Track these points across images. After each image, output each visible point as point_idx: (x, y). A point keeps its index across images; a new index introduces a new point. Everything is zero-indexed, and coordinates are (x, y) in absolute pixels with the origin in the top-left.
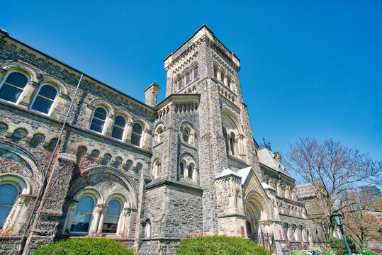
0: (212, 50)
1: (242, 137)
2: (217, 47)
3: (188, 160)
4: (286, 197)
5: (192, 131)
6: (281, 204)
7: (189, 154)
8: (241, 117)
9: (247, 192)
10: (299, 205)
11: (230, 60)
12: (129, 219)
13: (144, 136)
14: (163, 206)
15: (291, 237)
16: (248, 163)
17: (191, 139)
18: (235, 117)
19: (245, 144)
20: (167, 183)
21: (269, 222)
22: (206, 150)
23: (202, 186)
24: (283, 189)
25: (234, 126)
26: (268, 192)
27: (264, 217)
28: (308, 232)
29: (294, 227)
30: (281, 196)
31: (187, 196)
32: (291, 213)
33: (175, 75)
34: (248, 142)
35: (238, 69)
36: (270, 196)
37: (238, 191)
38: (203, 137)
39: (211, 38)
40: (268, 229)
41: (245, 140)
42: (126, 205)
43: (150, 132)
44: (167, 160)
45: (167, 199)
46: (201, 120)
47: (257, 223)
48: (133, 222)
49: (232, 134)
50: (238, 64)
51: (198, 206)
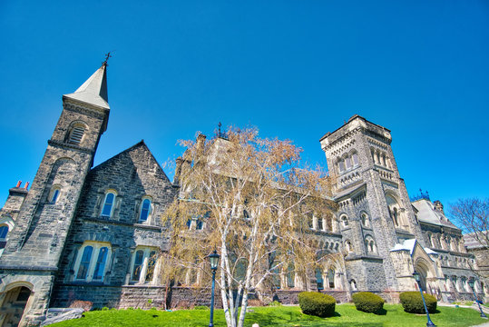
0: (367, 136)
1: (403, 210)
2: (371, 132)
3: (369, 239)
4: (452, 249)
5: (367, 217)
6: (447, 258)
7: (369, 235)
8: (399, 192)
9: (415, 259)
10: (469, 256)
11: (382, 138)
12: (340, 279)
13: (334, 223)
14: (363, 272)
15: (460, 288)
16: (411, 232)
17: (367, 222)
18: (395, 194)
19: (406, 216)
20: (362, 258)
21: (435, 279)
22: (380, 231)
23: (381, 256)
24: (448, 242)
25: (395, 202)
26: (431, 256)
27: (430, 275)
28: (482, 284)
29: (464, 279)
30: (446, 250)
31: (374, 265)
32: (459, 265)
33: (334, 157)
34: (409, 214)
35: (389, 142)
36: (433, 259)
37: (409, 260)
38: (376, 220)
39: (364, 125)
40: (434, 284)
41: (406, 212)
42: (336, 271)
43: (337, 220)
44: (358, 242)
45: (364, 268)
46: (371, 206)
47: (425, 280)
48: (343, 281)
49: (395, 209)
50: (389, 137)
51: (381, 270)
